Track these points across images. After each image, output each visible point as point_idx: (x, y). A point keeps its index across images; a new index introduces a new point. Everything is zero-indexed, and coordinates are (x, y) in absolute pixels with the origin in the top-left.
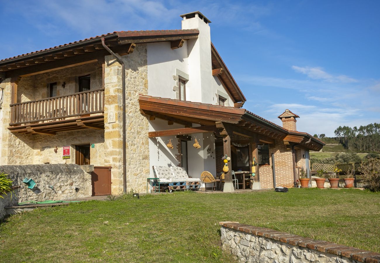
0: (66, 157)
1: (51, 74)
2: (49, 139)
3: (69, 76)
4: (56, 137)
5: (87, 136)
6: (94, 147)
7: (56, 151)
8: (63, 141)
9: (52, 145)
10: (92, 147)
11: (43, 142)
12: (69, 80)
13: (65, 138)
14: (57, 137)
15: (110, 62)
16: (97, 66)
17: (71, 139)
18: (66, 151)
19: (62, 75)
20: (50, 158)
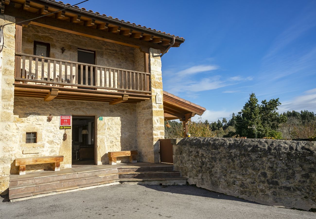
0: (65, 127)
1: (41, 31)
2: (37, 105)
3: (70, 43)
4: (49, 103)
5: (93, 108)
6: (102, 120)
7: (49, 120)
8: (60, 109)
9: (43, 112)
10: (100, 120)
11: (25, 107)
12: (70, 48)
13: (64, 107)
14: (52, 104)
15: (155, 55)
16: (105, 47)
17: (72, 108)
18: (65, 120)
19: (60, 40)
20: (38, 126)
